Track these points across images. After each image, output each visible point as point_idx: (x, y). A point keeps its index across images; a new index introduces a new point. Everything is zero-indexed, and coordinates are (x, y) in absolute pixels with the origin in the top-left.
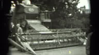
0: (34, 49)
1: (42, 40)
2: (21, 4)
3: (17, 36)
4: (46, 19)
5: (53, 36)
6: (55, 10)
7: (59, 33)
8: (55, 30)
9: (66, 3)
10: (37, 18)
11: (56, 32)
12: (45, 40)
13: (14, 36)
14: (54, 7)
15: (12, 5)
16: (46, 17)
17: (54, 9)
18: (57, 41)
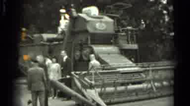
0: (108, 101)
1: (122, 84)
2: (80, 15)
3: (75, 78)
4: (128, 43)
5: (143, 75)
6: (144, 26)
7: (153, 71)
8: (145, 64)
9: (165, 12)
10: (112, 41)
11: (148, 69)
12: (128, 84)
13: (68, 77)
14: (142, 20)
15: (63, 18)
16: (129, 39)
17: (143, 23)
18: (149, 86)
